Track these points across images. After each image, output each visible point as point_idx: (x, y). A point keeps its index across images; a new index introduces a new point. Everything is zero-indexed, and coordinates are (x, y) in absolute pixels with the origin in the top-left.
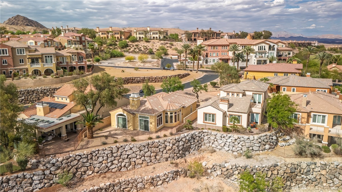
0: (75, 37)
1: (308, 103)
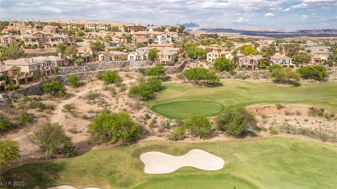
0: (54, 29)
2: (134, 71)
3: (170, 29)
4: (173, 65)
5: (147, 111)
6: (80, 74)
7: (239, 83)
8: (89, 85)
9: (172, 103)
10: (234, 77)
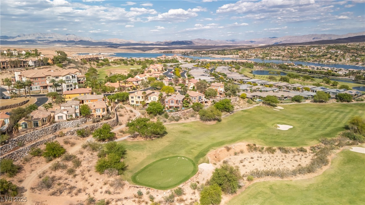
1: (94, 106)
2: (69, 134)
3: (53, 60)
4: (110, 118)
5: (133, 186)
6: (9, 156)
7: (177, 126)
8: (27, 167)
9: (146, 168)
10: (169, 121)
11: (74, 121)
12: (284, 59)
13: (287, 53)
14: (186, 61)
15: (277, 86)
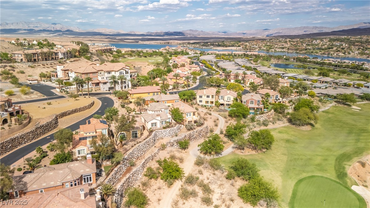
1: (184, 109)
2: (169, 145)
3: (79, 51)
11: (171, 129)
12: (289, 52)
13: (291, 45)
14: (196, 53)
15: (323, 82)
